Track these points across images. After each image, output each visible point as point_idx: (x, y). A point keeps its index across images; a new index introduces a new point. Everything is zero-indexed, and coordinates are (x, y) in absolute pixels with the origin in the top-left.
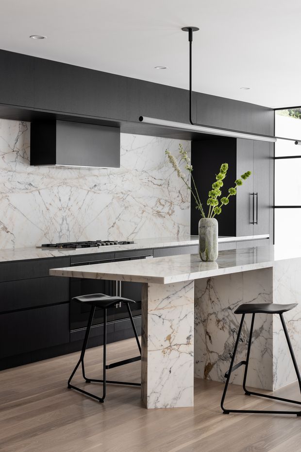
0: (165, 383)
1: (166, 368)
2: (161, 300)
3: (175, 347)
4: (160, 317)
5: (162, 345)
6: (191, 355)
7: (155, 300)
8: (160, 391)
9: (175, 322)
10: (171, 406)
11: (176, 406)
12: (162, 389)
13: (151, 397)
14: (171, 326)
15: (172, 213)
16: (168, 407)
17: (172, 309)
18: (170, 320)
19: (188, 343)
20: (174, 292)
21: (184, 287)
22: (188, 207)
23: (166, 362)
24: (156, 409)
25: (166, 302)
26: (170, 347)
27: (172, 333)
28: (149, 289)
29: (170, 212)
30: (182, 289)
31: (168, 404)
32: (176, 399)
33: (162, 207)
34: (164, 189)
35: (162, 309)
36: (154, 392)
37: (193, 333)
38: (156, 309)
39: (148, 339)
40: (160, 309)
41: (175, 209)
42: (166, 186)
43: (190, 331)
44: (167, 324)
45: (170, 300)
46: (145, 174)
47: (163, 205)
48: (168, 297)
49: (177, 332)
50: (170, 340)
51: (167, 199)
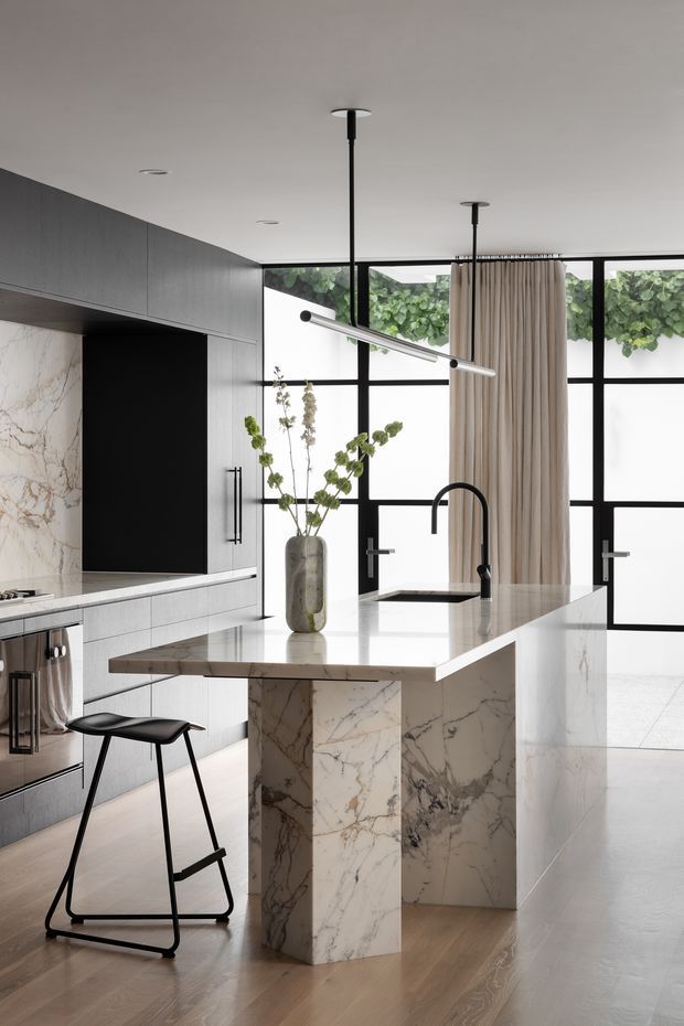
0: (347, 905)
1: (349, 872)
2: (338, 720)
3: (366, 823)
4: (336, 758)
5: (341, 822)
6: (397, 840)
7: (327, 722)
8: (338, 924)
9: (366, 769)
10: (359, 955)
11: (369, 954)
12: (341, 918)
13: (320, 938)
14: (357, 778)
15: (51, 516)
16: (353, 957)
17: (360, 740)
18: (357, 765)
19: (391, 814)
20: (362, 703)
21: (383, 690)
22: (78, 501)
23: (349, 859)
24: (330, 964)
25: (347, 725)
26: (355, 826)
27: (361, 792)
28: (315, 697)
29: (48, 514)
30: (378, 694)
31: (353, 951)
32: (367, 938)
33: (33, 501)
34: (36, 455)
35: (341, 740)
36: (327, 927)
37: (399, 791)
38: (330, 741)
39: (314, 809)
40: (337, 741)
41: (55, 508)
42: (41, 450)
43: (395, 787)
44: (351, 772)
45: (355, 720)
46: (4, 418)
47: (36, 497)
48: (352, 714)
49: (369, 791)
50: (355, 808)
51: (42, 481)
